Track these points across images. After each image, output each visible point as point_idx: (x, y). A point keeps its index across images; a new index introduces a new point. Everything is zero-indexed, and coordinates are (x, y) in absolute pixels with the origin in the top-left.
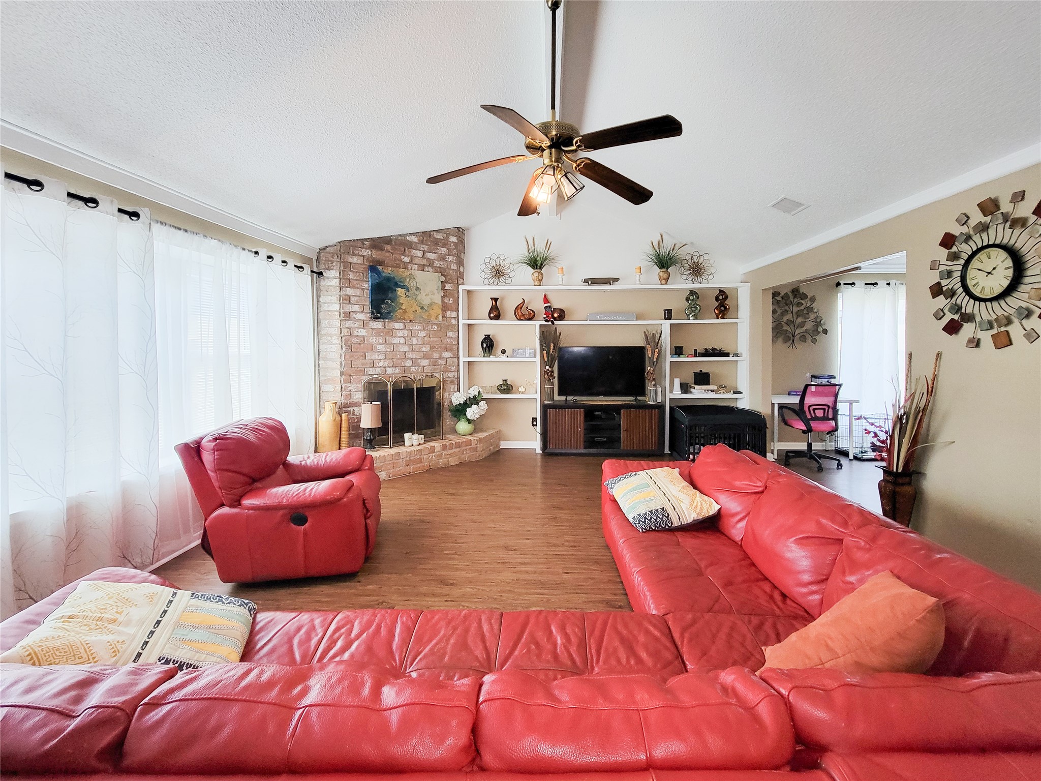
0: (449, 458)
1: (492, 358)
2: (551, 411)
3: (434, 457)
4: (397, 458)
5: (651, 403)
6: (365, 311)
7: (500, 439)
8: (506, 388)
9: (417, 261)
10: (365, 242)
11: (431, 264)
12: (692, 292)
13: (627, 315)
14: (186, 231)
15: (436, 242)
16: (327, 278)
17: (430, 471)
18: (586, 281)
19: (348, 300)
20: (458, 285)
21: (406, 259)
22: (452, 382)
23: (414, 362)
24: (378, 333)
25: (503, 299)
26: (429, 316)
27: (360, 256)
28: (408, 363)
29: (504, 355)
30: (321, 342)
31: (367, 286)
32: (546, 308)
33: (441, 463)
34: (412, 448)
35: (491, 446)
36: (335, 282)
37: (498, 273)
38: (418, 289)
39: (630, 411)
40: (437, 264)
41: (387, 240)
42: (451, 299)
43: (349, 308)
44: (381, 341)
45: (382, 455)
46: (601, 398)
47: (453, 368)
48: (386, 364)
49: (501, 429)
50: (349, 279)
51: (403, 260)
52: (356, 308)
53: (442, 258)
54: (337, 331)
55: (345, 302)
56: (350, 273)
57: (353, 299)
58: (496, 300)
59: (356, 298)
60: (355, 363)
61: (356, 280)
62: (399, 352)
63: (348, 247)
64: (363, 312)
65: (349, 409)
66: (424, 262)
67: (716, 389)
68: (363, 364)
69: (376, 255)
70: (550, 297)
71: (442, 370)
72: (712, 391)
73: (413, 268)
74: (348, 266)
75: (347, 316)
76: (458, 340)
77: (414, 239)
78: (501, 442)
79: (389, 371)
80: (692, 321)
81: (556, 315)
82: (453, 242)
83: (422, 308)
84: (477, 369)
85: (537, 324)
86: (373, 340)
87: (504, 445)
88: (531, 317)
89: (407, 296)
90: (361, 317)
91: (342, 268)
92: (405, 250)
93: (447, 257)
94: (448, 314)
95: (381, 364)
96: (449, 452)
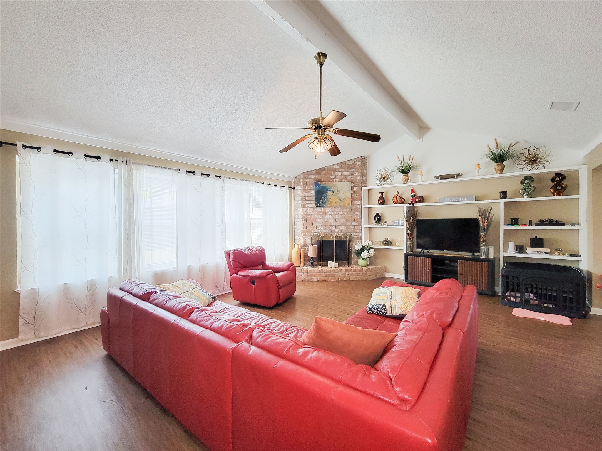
0: (349, 276)
1: (379, 226)
2: (410, 258)
3: (341, 275)
4: (322, 272)
5: (482, 258)
6: (313, 203)
7: (385, 271)
8: (387, 242)
9: (338, 177)
10: (313, 172)
11: (346, 178)
12: (526, 178)
13: (467, 197)
14: (236, 179)
15: (349, 167)
16: (298, 189)
17: (338, 281)
18: (437, 177)
19: (305, 199)
20: (362, 187)
21: (333, 177)
22: (358, 238)
23: (337, 227)
24: (318, 213)
25: (387, 193)
26: (344, 204)
27: (310, 178)
28: (334, 228)
29: (386, 224)
30: (295, 217)
31: (313, 192)
32: (412, 196)
33: (345, 278)
34: (331, 269)
35: (378, 274)
36: (300, 191)
37: (385, 178)
38: (338, 191)
39: (465, 262)
40: (349, 177)
41: (324, 169)
42: (357, 195)
43: (305, 202)
44: (320, 217)
45: (315, 270)
46: (446, 252)
47: (358, 231)
48: (322, 228)
49: (386, 266)
50: (306, 189)
51: (331, 178)
52: (309, 202)
53: (352, 174)
54: (300, 213)
55: (304, 199)
56: (306, 186)
57: (307, 198)
58: (382, 193)
59: (308, 198)
60: (308, 227)
61: (308, 189)
62: (329, 222)
63: (305, 175)
64: (312, 204)
65: (305, 248)
66: (342, 177)
67: (550, 251)
68: (311, 228)
69: (318, 177)
70: (416, 189)
71: (352, 231)
72: (545, 253)
73: (336, 181)
74: (305, 183)
75: (305, 206)
76: (361, 216)
77: (337, 167)
78: (386, 273)
79: (324, 231)
80: (526, 198)
81: (417, 200)
82: (358, 165)
83: (341, 200)
84: (373, 231)
85: (404, 206)
86: (317, 217)
87: (387, 275)
88: (402, 201)
89: (332, 195)
90: (311, 206)
91: (303, 185)
92: (332, 173)
93: (355, 173)
94: (356, 202)
95: (320, 228)
96: (350, 273)
